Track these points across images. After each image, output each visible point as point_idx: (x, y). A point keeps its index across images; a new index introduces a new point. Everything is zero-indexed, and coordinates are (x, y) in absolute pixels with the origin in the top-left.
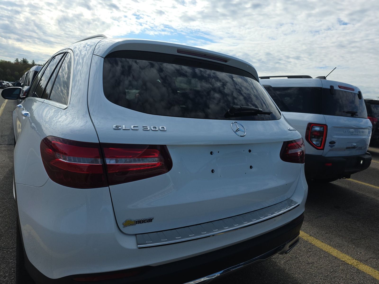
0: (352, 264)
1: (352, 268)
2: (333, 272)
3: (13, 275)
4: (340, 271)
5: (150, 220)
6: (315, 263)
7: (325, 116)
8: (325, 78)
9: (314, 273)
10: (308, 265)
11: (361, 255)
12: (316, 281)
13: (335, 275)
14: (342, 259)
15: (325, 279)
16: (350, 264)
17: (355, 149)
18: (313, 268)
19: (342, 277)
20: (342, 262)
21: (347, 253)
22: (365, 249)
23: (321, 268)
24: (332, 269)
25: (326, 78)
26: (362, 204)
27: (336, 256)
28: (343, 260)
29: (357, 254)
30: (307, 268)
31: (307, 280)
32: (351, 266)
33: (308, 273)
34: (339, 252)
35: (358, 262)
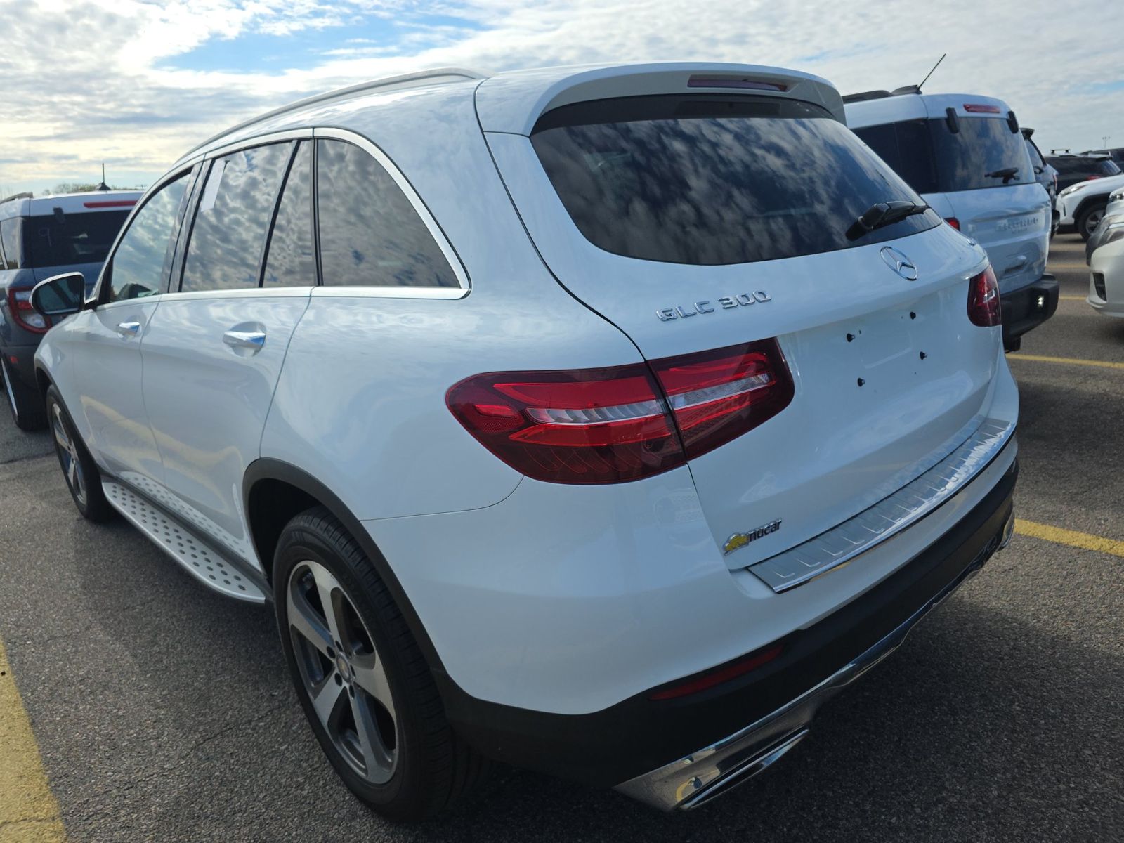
0: (1100, 549)
1: (1104, 557)
2: (1067, 575)
3: (316, 776)
4: (1083, 569)
5: (776, 526)
6: (1020, 567)
7: (947, 194)
8: (916, 90)
9: (1027, 588)
10: (1006, 575)
11: (1107, 524)
12: (1044, 605)
13: (1077, 581)
14: (1073, 544)
15: (1061, 596)
16: (1095, 549)
17: (1022, 272)
18: (1021, 579)
19: (1095, 582)
20: (1077, 551)
21: (1078, 528)
22: (1111, 510)
23: (1039, 574)
24: (1063, 569)
25: (920, 89)
26: (1052, 408)
27: (1055, 540)
28: (1077, 544)
29: (1099, 525)
30: (1009, 581)
31: (1022, 608)
32: (1100, 553)
33: (1016, 591)
34: (1057, 529)
35: (1111, 540)
